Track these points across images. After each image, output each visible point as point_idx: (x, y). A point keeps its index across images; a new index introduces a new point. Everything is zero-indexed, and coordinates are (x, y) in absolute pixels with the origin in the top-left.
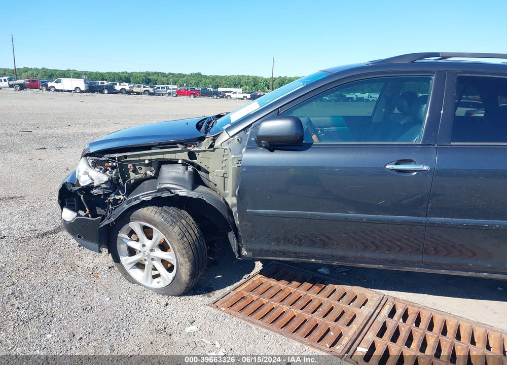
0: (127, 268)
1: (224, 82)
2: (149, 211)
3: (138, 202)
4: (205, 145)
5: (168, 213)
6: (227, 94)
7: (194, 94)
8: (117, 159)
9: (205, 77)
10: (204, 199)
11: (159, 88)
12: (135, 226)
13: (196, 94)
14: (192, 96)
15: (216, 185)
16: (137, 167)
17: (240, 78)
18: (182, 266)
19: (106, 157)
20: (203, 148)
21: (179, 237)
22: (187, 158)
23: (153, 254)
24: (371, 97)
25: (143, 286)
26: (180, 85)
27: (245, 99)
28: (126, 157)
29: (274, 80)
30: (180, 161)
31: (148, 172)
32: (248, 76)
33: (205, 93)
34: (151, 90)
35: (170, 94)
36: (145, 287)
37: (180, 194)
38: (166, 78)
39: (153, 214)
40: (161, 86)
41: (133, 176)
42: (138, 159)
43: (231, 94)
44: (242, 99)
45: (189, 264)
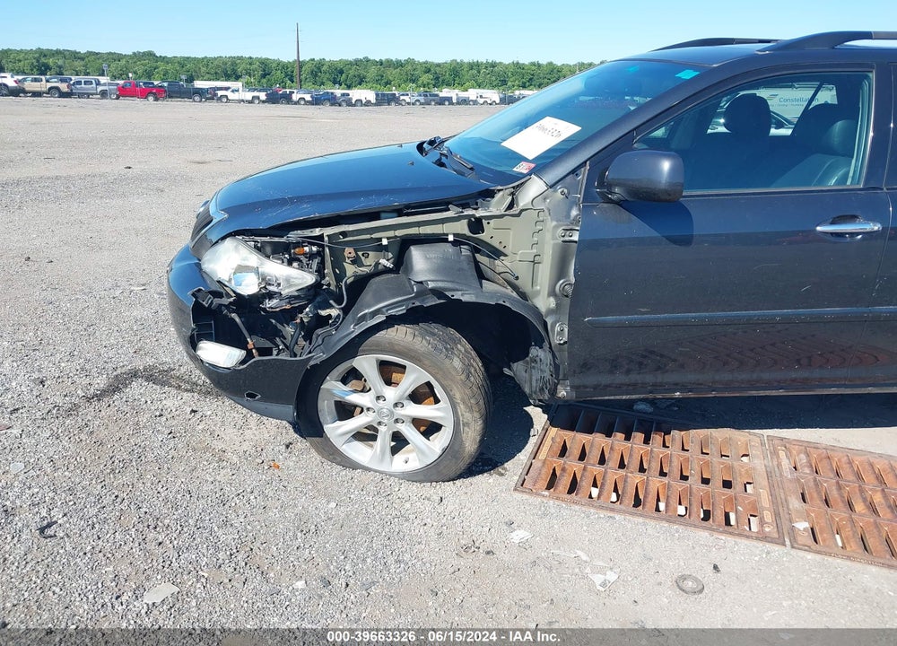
0: (338, 443)
1: (203, 69)
2: (400, 334)
3: (380, 318)
4: (497, 205)
5: (433, 334)
6: (220, 93)
7: (155, 94)
8: (326, 239)
9: (163, 59)
10: (507, 304)
11: (79, 83)
12: (366, 364)
13: (159, 94)
14: (151, 98)
15: (517, 278)
16: (360, 254)
17: (234, 61)
18: (468, 427)
19: (294, 236)
20: (494, 211)
21: (463, 377)
22: (466, 232)
23: (400, 412)
24: (481, 97)
25: (376, 471)
26: (113, 76)
27: (257, 101)
28: (344, 234)
29: (301, 64)
30: (451, 238)
31: (383, 261)
32: (251, 58)
33: (177, 92)
34: (64, 87)
35: (104, 94)
36: (381, 473)
37: (466, 298)
38: (82, 63)
39: (409, 338)
40: (82, 78)
41: (351, 270)
42: (368, 236)
43: (228, 93)
44: (250, 102)
45: (480, 422)
